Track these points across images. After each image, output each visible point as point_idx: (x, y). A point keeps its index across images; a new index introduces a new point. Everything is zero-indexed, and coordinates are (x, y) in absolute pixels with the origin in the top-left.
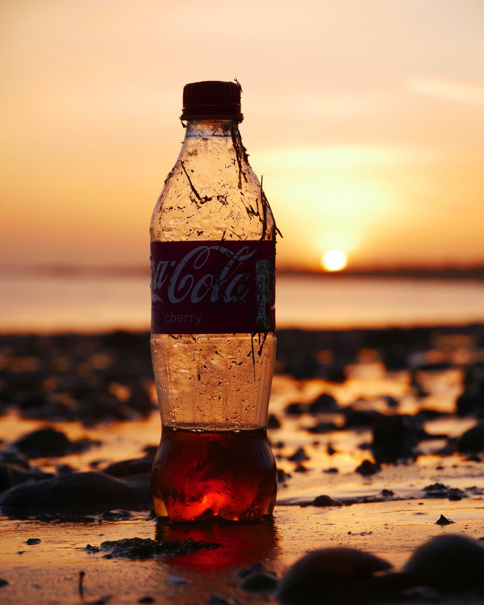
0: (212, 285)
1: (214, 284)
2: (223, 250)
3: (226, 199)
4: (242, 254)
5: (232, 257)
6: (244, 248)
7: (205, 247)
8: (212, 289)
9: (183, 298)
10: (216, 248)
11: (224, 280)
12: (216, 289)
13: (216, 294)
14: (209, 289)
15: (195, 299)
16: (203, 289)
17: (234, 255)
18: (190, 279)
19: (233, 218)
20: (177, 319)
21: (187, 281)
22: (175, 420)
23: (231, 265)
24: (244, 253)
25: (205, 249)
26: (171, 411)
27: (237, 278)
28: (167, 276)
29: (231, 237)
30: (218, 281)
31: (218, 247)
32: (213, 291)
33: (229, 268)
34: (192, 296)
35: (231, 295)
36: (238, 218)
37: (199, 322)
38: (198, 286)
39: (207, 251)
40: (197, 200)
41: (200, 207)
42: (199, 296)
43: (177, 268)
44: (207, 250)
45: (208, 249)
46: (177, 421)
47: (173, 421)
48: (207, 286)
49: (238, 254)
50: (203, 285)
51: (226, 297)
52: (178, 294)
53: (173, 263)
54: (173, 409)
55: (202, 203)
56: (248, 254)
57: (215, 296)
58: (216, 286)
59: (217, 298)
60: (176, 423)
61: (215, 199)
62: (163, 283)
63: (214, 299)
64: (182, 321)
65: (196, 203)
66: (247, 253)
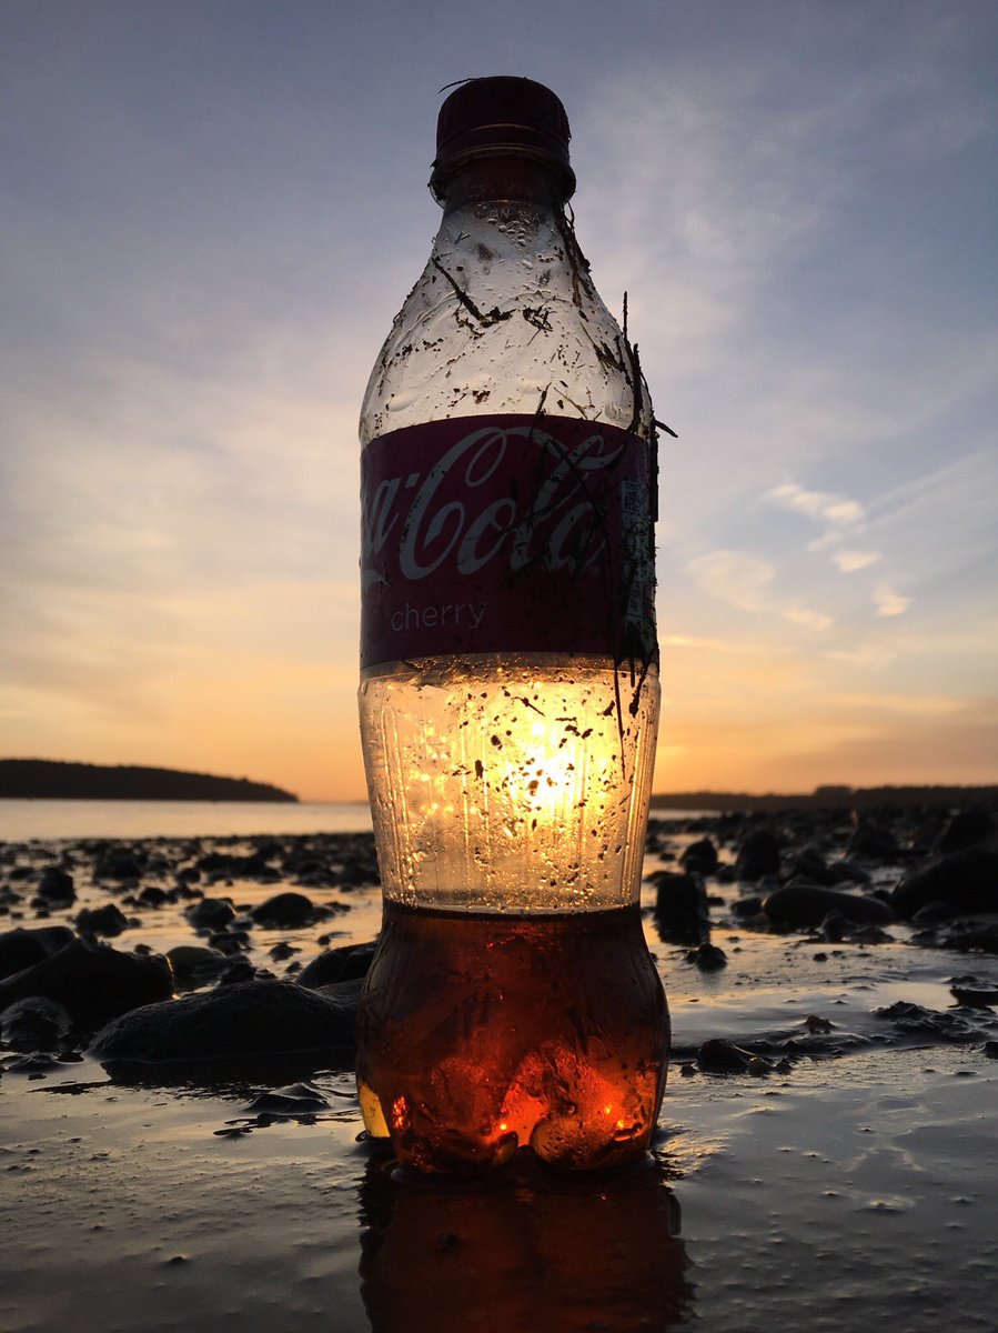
0: (513, 527)
1: (516, 524)
2: (541, 438)
3: (545, 318)
4: (586, 454)
5: (564, 456)
6: (593, 439)
7: (495, 429)
8: (512, 536)
9: (437, 563)
10: (523, 431)
11: (544, 511)
12: (524, 534)
13: (524, 549)
14: (505, 535)
15: (469, 565)
16: (489, 536)
17: (568, 452)
18: (456, 513)
19: (565, 364)
20: (421, 618)
21: (447, 519)
22: (414, 885)
23: (561, 478)
24: (593, 452)
25: (495, 434)
26: (406, 863)
27: (577, 512)
28: (397, 515)
29: (562, 407)
30: (528, 515)
31: (529, 428)
32: (516, 543)
33: (556, 485)
34: (461, 555)
35: (562, 555)
36: (577, 364)
37: (478, 620)
38: (477, 528)
39: (501, 439)
40: (472, 320)
41: (481, 335)
42: (479, 554)
43: (422, 489)
44: (498, 436)
45: (503, 434)
46: (421, 886)
47: (411, 887)
48: (500, 528)
49: (580, 450)
50: (489, 528)
51: (550, 557)
52: (422, 557)
53: (412, 480)
54: (411, 855)
55: (486, 325)
56: (602, 455)
57: (520, 553)
58: (523, 528)
59: (527, 561)
60: (418, 893)
61: (518, 317)
62: (387, 534)
63: (517, 561)
64: (435, 623)
65: (471, 326)
66: (600, 452)
